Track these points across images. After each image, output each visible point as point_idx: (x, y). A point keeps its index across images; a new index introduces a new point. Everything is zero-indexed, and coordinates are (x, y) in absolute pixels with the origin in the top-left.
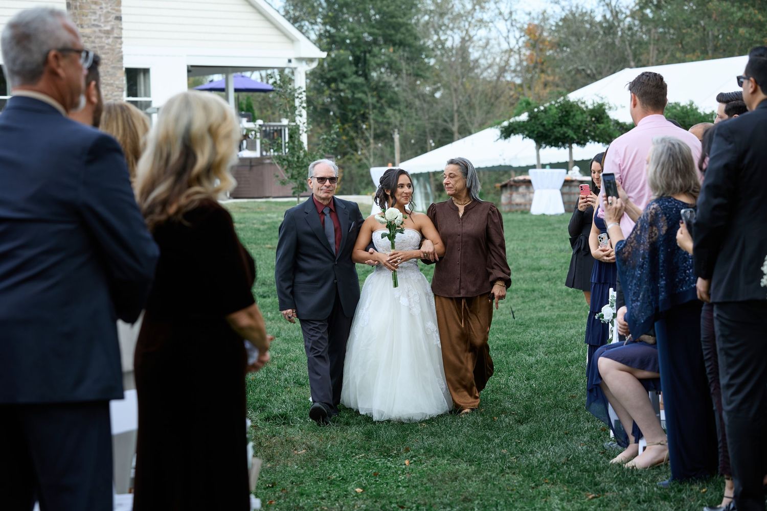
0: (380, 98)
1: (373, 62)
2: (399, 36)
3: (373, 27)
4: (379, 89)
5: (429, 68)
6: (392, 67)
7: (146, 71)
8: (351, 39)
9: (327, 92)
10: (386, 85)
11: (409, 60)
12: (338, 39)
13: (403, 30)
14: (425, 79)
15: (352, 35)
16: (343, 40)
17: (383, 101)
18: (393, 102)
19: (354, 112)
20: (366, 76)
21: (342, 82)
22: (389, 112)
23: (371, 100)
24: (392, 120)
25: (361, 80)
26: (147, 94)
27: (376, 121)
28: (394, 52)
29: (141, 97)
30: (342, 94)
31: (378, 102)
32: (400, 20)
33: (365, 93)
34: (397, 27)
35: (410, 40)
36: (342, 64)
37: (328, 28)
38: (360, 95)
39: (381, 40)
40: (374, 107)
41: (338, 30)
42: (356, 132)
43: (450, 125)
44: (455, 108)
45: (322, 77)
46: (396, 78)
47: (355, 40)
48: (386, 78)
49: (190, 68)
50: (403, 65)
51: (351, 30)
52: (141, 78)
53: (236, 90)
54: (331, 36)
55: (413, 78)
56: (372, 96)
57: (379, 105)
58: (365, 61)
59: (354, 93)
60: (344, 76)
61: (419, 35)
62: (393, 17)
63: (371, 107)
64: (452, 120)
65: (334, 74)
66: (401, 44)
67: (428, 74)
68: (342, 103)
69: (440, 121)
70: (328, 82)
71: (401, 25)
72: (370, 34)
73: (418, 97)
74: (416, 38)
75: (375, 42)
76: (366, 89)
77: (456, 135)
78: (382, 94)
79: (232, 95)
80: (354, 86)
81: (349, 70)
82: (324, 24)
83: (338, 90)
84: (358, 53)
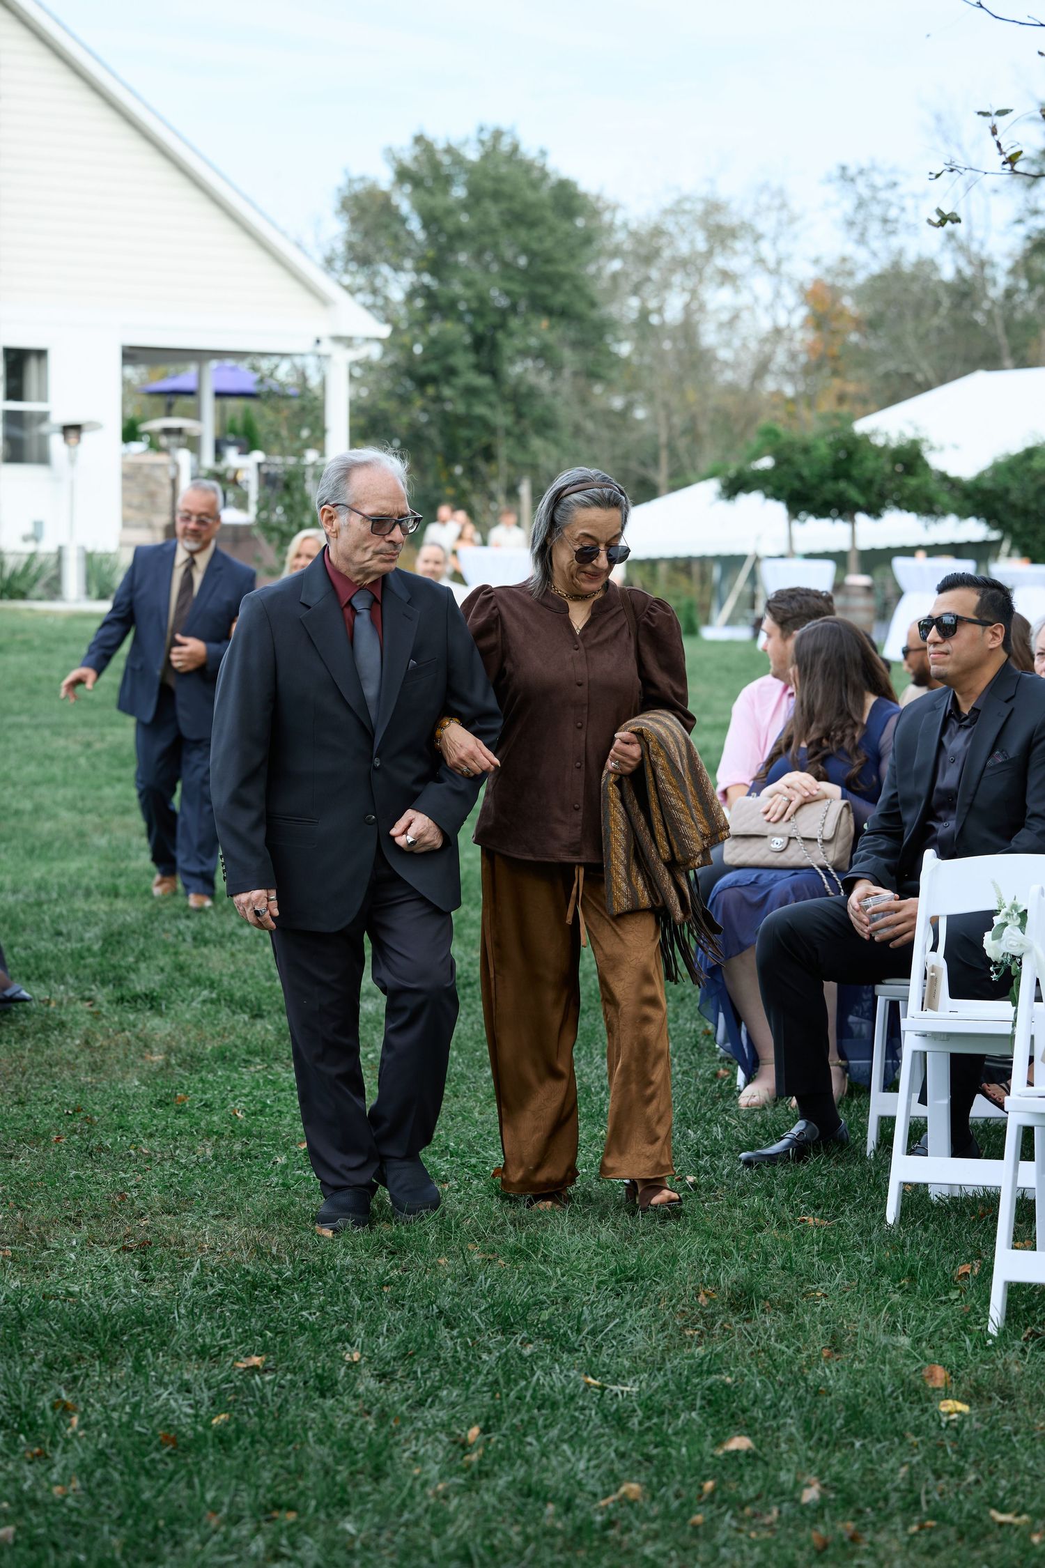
0: (519, 415)
1: (508, 346)
2: (559, 300)
3: (510, 279)
4: (520, 400)
5: (616, 361)
6: (544, 354)
7: (41, 354)
8: (467, 300)
9: (419, 402)
10: (533, 393)
11: (579, 345)
12: (442, 301)
13: (567, 286)
14: (610, 384)
15: (468, 293)
16: (453, 303)
17: (526, 423)
18: (545, 425)
19: (469, 443)
20: (493, 373)
21: (448, 383)
22: (536, 443)
23: (501, 418)
24: (542, 460)
25: (483, 381)
26: (43, 397)
27: (511, 462)
28: (551, 328)
29: (30, 400)
30: (449, 407)
31: (517, 423)
32: (562, 269)
33: (491, 405)
34: (555, 281)
35: (581, 307)
36: (449, 350)
37: (427, 279)
38: (480, 410)
39: (523, 305)
40: (508, 433)
41: (442, 280)
42: (473, 481)
43: (650, 473)
44: (663, 438)
45: (410, 373)
46: (553, 379)
47: (474, 305)
48: (532, 379)
49: (128, 351)
50: (567, 355)
51: (468, 284)
52: (32, 366)
53: (219, 395)
54: (428, 293)
55: (582, 382)
56: (506, 413)
57: (517, 430)
58: (495, 347)
59: (469, 405)
60: (451, 372)
61: (599, 298)
62: (549, 260)
63: (501, 433)
64: (656, 460)
65: (433, 368)
66: (562, 314)
67: (614, 374)
68: (449, 422)
69: (633, 465)
70: (422, 382)
71: (564, 277)
72: (508, 293)
73: (591, 416)
74: (593, 304)
75: (513, 308)
76: (493, 398)
77: (663, 490)
78: (525, 409)
79: (208, 404)
80: (471, 392)
81: (462, 360)
82: (418, 271)
83: (439, 399)
84: (480, 328)
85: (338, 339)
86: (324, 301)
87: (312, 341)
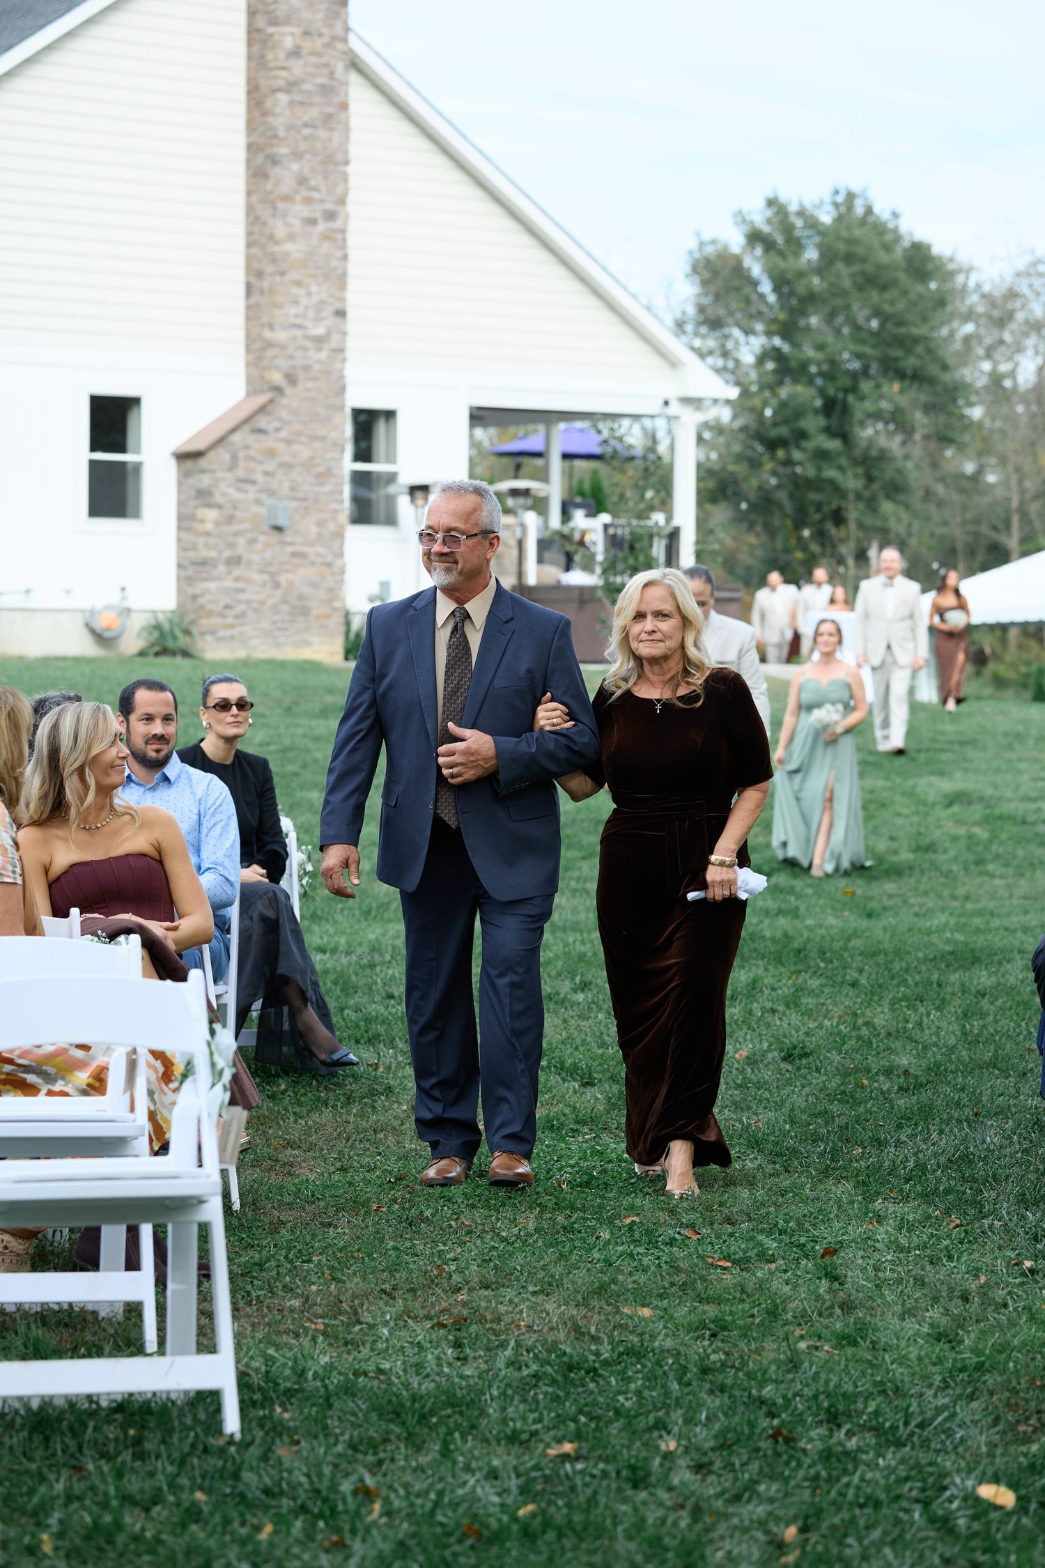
0: (870, 479)
1: (860, 409)
2: (911, 363)
3: (862, 342)
4: (871, 463)
5: (969, 425)
6: (898, 420)
7: (390, 415)
8: (818, 364)
9: (769, 466)
10: (883, 457)
11: (928, 408)
12: (793, 364)
13: (919, 349)
14: (962, 448)
15: (820, 356)
16: (804, 366)
17: (876, 486)
18: (895, 489)
19: (819, 506)
20: (844, 437)
21: (798, 447)
22: (887, 507)
23: (852, 482)
24: (892, 524)
25: (834, 445)
26: (391, 459)
27: (861, 526)
28: (902, 391)
29: (378, 462)
30: (798, 470)
31: (866, 487)
32: (915, 331)
33: (841, 469)
34: (908, 343)
35: (933, 369)
36: (799, 414)
37: (777, 341)
38: (830, 473)
39: (874, 368)
40: (859, 497)
41: (795, 345)
42: (823, 545)
43: (1002, 538)
44: (1015, 503)
45: (760, 437)
46: (904, 443)
47: (825, 367)
48: (883, 442)
49: (475, 412)
50: (919, 417)
51: (820, 347)
52: (381, 427)
53: (566, 456)
54: (776, 354)
55: (933, 445)
56: (856, 476)
57: (867, 494)
58: (845, 410)
59: (819, 469)
60: (802, 435)
61: (951, 361)
62: (900, 324)
63: (851, 497)
64: (1008, 526)
65: (784, 431)
66: (916, 377)
67: (966, 438)
68: (799, 486)
69: (984, 529)
70: (772, 445)
71: (916, 340)
72: (859, 356)
73: (942, 480)
74: (945, 367)
75: (865, 372)
76: (843, 461)
77: (1014, 555)
78: (875, 473)
79: (556, 465)
80: (822, 455)
81: (812, 423)
82: (769, 334)
83: (788, 462)
84: (831, 391)
85: (686, 401)
86: (673, 363)
87: (661, 402)
